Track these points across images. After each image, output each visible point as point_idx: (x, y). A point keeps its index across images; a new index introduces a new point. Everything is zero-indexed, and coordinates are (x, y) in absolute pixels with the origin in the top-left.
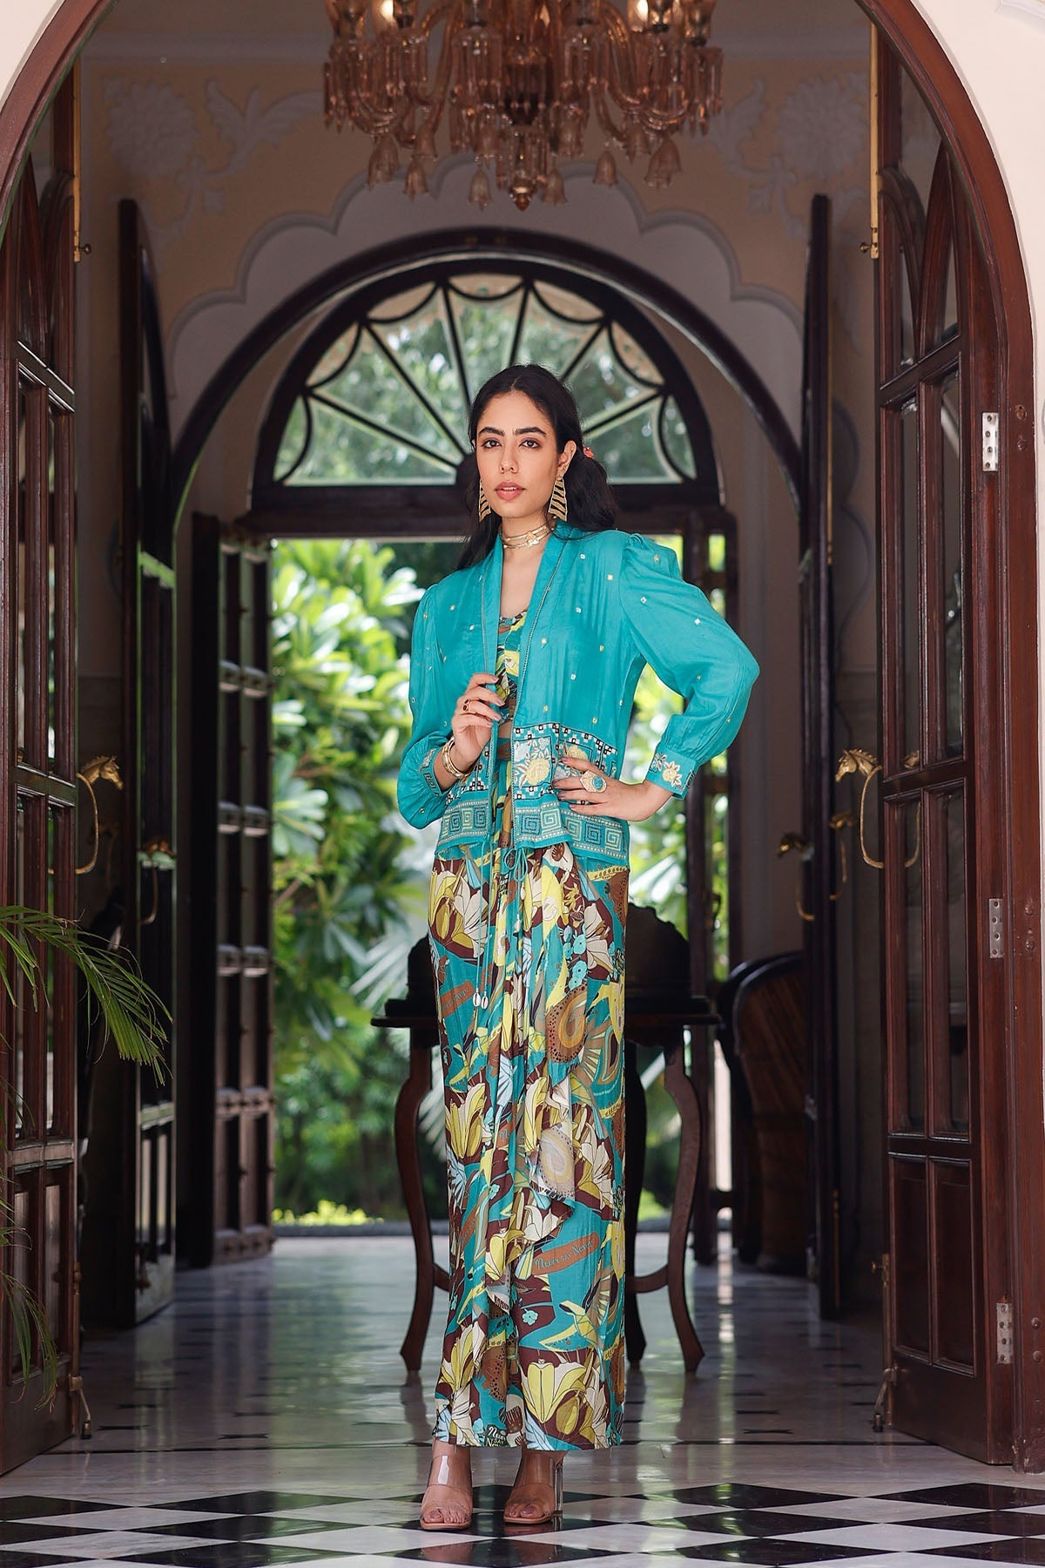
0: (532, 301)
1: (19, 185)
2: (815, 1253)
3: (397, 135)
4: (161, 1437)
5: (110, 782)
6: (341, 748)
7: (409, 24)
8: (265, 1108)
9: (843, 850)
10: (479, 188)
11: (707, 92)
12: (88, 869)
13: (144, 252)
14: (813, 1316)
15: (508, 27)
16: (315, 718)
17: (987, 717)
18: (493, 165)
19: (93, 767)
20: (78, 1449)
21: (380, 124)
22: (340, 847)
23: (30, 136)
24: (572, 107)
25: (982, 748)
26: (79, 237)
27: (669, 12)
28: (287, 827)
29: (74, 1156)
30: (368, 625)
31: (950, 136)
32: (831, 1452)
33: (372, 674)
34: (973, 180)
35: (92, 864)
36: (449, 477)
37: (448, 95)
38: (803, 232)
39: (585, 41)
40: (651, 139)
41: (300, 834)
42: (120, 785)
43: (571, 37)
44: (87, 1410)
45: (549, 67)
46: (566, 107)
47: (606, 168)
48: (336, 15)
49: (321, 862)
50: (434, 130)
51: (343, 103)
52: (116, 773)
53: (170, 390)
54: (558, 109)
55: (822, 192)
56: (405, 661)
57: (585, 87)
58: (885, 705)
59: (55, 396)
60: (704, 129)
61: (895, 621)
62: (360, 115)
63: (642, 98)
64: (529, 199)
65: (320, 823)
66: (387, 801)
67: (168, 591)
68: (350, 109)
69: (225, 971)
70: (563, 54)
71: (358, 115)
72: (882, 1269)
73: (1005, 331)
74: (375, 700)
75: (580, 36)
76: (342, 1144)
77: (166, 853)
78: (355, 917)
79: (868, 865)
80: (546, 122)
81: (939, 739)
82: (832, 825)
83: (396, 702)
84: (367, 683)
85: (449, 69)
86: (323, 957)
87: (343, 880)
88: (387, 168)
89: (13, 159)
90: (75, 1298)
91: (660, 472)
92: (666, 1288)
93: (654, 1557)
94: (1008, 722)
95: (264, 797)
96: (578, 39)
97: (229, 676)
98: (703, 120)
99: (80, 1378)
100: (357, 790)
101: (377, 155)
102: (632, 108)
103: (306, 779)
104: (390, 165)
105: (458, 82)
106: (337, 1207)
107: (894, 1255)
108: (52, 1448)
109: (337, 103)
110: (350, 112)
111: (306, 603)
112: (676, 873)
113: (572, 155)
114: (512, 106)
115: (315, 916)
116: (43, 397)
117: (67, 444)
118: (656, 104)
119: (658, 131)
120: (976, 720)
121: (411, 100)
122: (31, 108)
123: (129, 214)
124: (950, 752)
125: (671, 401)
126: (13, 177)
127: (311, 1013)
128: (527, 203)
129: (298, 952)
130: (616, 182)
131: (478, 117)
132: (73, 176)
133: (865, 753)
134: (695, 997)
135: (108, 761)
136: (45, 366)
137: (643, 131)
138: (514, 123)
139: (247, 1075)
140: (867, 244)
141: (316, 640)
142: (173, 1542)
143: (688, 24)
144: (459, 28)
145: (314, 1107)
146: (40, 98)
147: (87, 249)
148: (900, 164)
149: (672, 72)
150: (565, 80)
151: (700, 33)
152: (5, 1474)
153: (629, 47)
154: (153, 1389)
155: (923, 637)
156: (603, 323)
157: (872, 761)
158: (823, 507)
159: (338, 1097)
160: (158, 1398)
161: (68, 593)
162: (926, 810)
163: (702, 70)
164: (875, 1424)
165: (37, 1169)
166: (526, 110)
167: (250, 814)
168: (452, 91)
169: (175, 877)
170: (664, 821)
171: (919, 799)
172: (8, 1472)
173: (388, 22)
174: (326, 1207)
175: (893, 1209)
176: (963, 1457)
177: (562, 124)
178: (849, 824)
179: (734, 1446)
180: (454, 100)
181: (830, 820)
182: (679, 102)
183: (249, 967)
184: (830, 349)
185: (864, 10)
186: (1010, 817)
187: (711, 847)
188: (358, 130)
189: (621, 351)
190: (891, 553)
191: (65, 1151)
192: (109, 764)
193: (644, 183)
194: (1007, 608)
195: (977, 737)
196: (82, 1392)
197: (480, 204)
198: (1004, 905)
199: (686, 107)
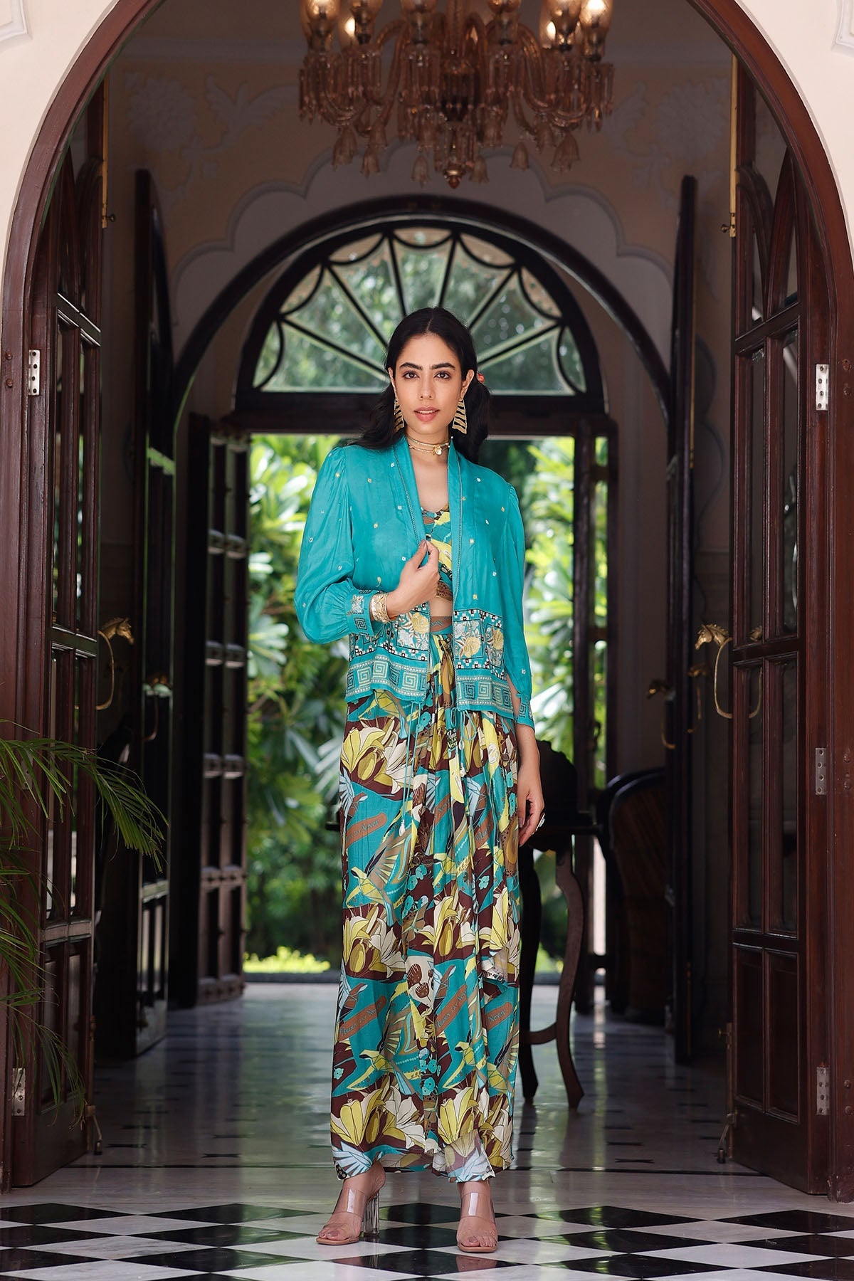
0: (459, 250)
1: (61, 170)
2: (671, 1011)
3: (356, 127)
4: (154, 1152)
5: (124, 638)
7: (367, 41)
8: (239, 882)
9: (699, 693)
10: (420, 169)
11: (601, 98)
12: (105, 706)
13: (155, 212)
14: (670, 1061)
15: (445, 44)
16: (280, 568)
17: (816, 605)
18: (432, 153)
19: (110, 626)
20: (91, 1164)
21: (343, 119)
22: (298, 670)
23: (70, 133)
24: (495, 109)
25: (811, 628)
26: (107, 209)
27: (572, 35)
28: (255, 653)
29: (92, 932)
31: (795, 146)
32: (685, 1181)
34: (811, 179)
35: (109, 703)
37: (397, 96)
38: (673, 204)
39: (506, 57)
40: (557, 133)
41: (268, 660)
42: (132, 641)
43: (494, 54)
44: (99, 1132)
45: (477, 76)
46: (489, 108)
47: (520, 156)
48: (309, 30)
49: (284, 682)
50: (385, 123)
51: (314, 102)
52: (129, 631)
53: (174, 319)
54: (483, 109)
55: (690, 174)
57: (505, 94)
58: (736, 589)
59: (85, 335)
60: (598, 126)
61: (744, 524)
62: (328, 111)
63: (550, 102)
64: (459, 180)
65: (282, 651)
67: (170, 477)
68: (320, 106)
69: (209, 774)
70: (489, 67)
71: (326, 111)
72: (726, 1035)
73: (835, 300)
75: (502, 53)
76: (296, 896)
77: (165, 685)
78: (310, 725)
79: (721, 716)
80: (474, 119)
81: (778, 619)
82: (690, 674)
85: (398, 76)
86: (283, 756)
87: (300, 696)
88: (348, 154)
89: (56, 151)
90: (91, 1043)
91: (558, 387)
92: (554, 1042)
93: (543, 1268)
94: (833, 609)
95: (241, 636)
96: (501, 55)
97: (216, 541)
98: (598, 120)
99: (95, 1106)
101: (340, 143)
102: (541, 110)
103: (272, 616)
104: (350, 151)
105: (405, 87)
106: (292, 951)
107: (736, 1024)
108: (71, 1162)
109: (310, 102)
110: (319, 109)
111: (273, 476)
112: (563, 696)
113: (495, 147)
114: (447, 106)
115: (280, 723)
116: (77, 336)
117: (94, 372)
118: (560, 107)
119: (562, 127)
120: (808, 605)
121: (368, 100)
122: (71, 110)
123: (143, 181)
124: (786, 630)
125: (567, 331)
126: (56, 164)
127: (271, 801)
128: (458, 183)
129: (265, 752)
130: (528, 167)
131: (420, 115)
132: (102, 161)
133: (719, 628)
134: (580, 812)
135: (122, 622)
136: (78, 311)
137: (550, 128)
138: (448, 120)
139: (225, 856)
140: (726, 227)
141: (281, 505)
142: (167, 1246)
143: (587, 44)
144: (407, 45)
145: (276, 869)
146: (78, 103)
147: (112, 218)
148: (753, 163)
149: (574, 82)
150: (490, 87)
151: (596, 51)
152: (34, 1184)
153: (541, 62)
154: (149, 1112)
155: (766, 539)
156: (515, 269)
157: (724, 634)
158: (686, 422)
159: (294, 861)
160: (153, 1120)
161: (93, 488)
162: (767, 674)
163: (597, 81)
164: (719, 1155)
165: (63, 943)
166: (458, 110)
167: (231, 650)
168: (400, 94)
169: (171, 703)
170: (555, 655)
171: (761, 665)
172: (37, 1183)
173: (351, 38)
174: (283, 952)
175: (736, 988)
176: (788, 1187)
177: (486, 122)
178: (704, 673)
179: (604, 1173)
180: (401, 100)
181: (689, 670)
182: (579, 106)
183: (229, 771)
184: (695, 298)
185: (728, 45)
186: (833, 684)
187: (593, 676)
188: (325, 122)
189: (529, 290)
190: (742, 470)
191: (84, 929)
192: (124, 624)
193: (550, 168)
194: (833, 519)
195: (808, 619)
196: (95, 1118)
197: (422, 185)
198: (827, 754)
199: (584, 109)
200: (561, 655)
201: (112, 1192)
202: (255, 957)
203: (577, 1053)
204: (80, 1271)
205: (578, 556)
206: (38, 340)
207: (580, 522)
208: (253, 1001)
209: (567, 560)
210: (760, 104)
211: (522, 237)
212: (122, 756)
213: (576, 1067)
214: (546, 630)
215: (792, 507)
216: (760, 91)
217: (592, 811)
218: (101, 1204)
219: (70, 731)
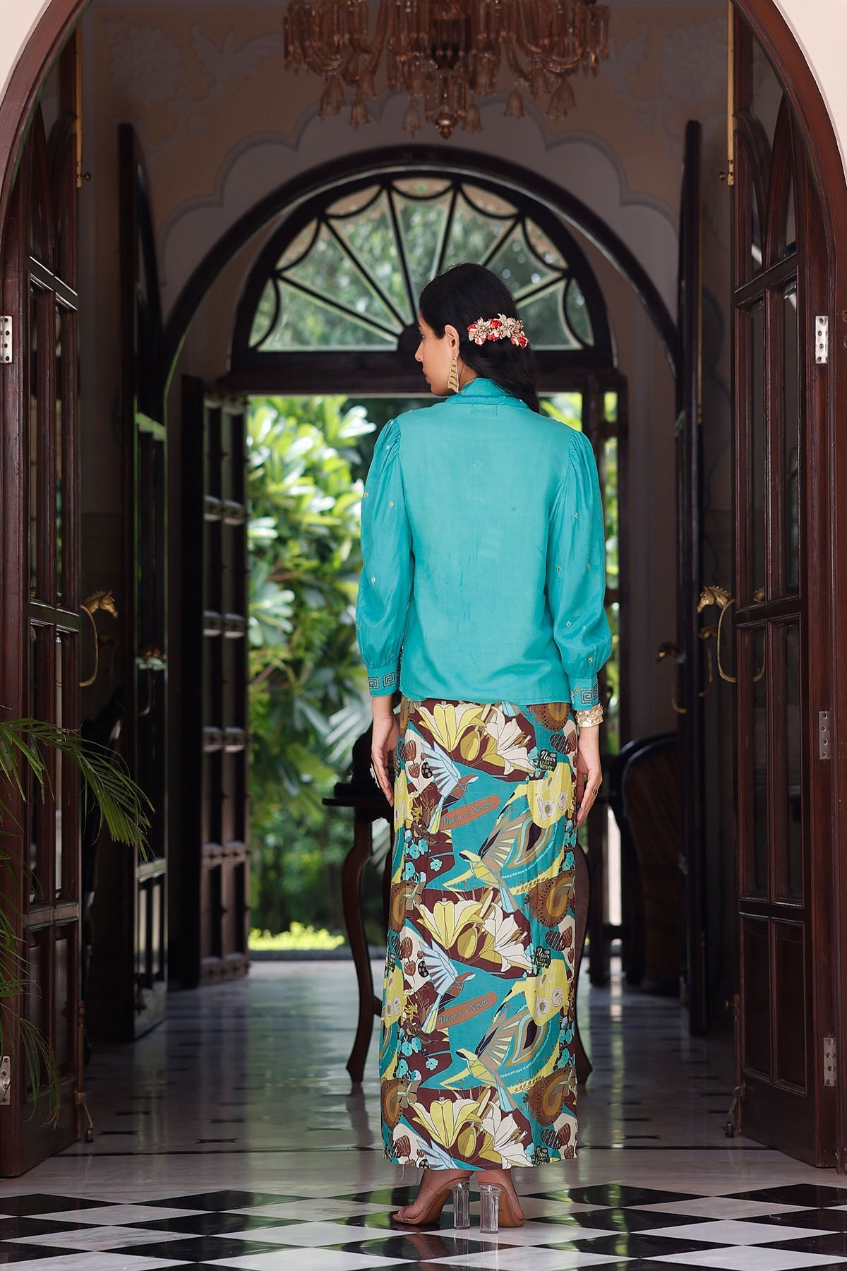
0: (460, 201)
1: (30, 129)
2: (686, 981)
3: (344, 77)
4: (156, 1139)
5: (107, 612)
6: (307, 557)
8: (242, 858)
9: (710, 656)
10: (411, 120)
11: (597, 42)
12: (90, 682)
13: (140, 168)
14: (685, 1033)
16: (285, 532)
17: (818, 564)
18: (422, 102)
19: (93, 601)
20: (83, 1152)
21: (330, 68)
22: (306, 638)
23: (39, 89)
24: (487, 55)
25: (814, 589)
26: (81, 167)
28: (261, 622)
29: (79, 914)
30: (329, 454)
31: (790, 91)
32: (690, 1156)
33: (332, 496)
34: (808, 126)
35: (93, 679)
36: (392, 344)
37: (385, 43)
38: (679, 149)
40: (552, 80)
41: (274, 628)
42: (115, 614)
44: (90, 1119)
45: (468, 21)
46: (481, 55)
47: (515, 103)
49: (291, 650)
50: (374, 72)
51: (299, 51)
52: (112, 605)
53: (161, 279)
54: (475, 56)
55: (694, 118)
56: (359, 485)
57: (496, 39)
58: (738, 550)
59: (61, 299)
60: (595, 71)
61: (746, 482)
62: (314, 60)
63: (543, 48)
64: (451, 130)
65: (288, 619)
66: (346, 600)
67: (160, 443)
68: (305, 55)
69: (209, 748)
70: (479, 12)
71: (311, 60)
72: (733, 1006)
73: (834, 249)
74: (334, 517)
76: (312, 869)
77: (158, 658)
78: (320, 694)
79: (726, 680)
80: (466, 66)
81: (780, 580)
82: (701, 636)
83: (352, 517)
84: (328, 503)
85: (385, 23)
86: (293, 727)
87: (309, 664)
88: (335, 104)
89: (25, 108)
90: (80, 1029)
91: (565, 341)
94: (835, 568)
95: (241, 604)
97: (212, 508)
98: (595, 65)
99: (84, 1094)
100: (321, 591)
101: (327, 94)
102: (535, 56)
103: (277, 582)
104: (337, 102)
105: (393, 35)
106: (306, 927)
107: (743, 995)
108: (60, 1151)
109: (294, 51)
110: (305, 58)
111: (278, 437)
113: (487, 94)
114: (437, 54)
115: (288, 693)
116: (51, 298)
117: (72, 336)
118: (555, 52)
119: (557, 73)
120: (810, 565)
121: (354, 49)
122: (40, 66)
123: (127, 139)
124: (790, 590)
125: (574, 282)
126: (25, 123)
127: (282, 772)
128: (450, 133)
129: (273, 723)
130: (523, 114)
131: (410, 62)
132: (76, 117)
133: (721, 589)
135: (106, 595)
136: (52, 275)
137: (544, 74)
138: (439, 67)
139: (227, 832)
140: (725, 173)
141: (286, 468)
142: (154, 1236)
145: (290, 841)
147: (87, 177)
148: (751, 108)
149: (568, 26)
150: (481, 33)
152: (22, 1174)
153: (534, 5)
154: (150, 1098)
155: (767, 497)
156: (519, 219)
157: (727, 595)
158: (694, 377)
159: (310, 833)
160: (154, 1104)
161: (72, 457)
162: (770, 636)
163: (593, 24)
164: (727, 1131)
165: (48, 927)
166: (449, 57)
167: (230, 620)
168: (389, 42)
169: (166, 675)
171: (765, 628)
172: (25, 1173)
174: (296, 927)
175: (742, 958)
176: (795, 1160)
177: (478, 68)
179: (622, 1150)
180: (390, 48)
181: (699, 632)
182: (574, 50)
183: (229, 744)
184: (701, 247)
186: (836, 645)
188: (310, 71)
189: (533, 241)
190: (743, 426)
191: (72, 911)
192: (107, 597)
193: (546, 116)
194: (834, 476)
195: (810, 581)
196: (85, 1105)
197: (413, 133)
198: (831, 717)
199: (580, 54)
201: (102, 1182)
202: (265, 933)
204: (64, 1264)
206: (10, 306)
208: (262, 981)
210: (756, 49)
211: (522, 187)
212: (113, 733)
216: (756, 37)
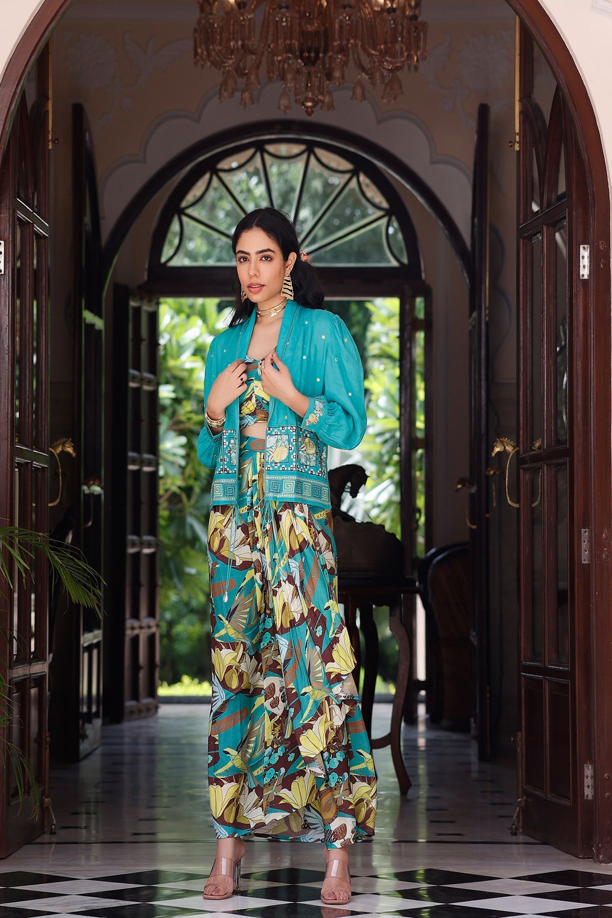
0: (313, 159)
1: (18, 108)
2: (475, 722)
3: (236, 71)
4: (94, 832)
5: (68, 453)
6: (196, 413)
7: (244, 7)
8: (154, 630)
9: (494, 488)
10: (284, 102)
11: (418, 48)
12: (56, 503)
13: (87, 135)
14: (474, 759)
15: (302, 8)
16: (181, 395)
17: (581, 423)
18: (293, 89)
19: (58, 444)
20: (49, 841)
21: (227, 65)
22: (195, 471)
23: (25, 78)
24: (339, 56)
25: (578, 441)
26: (52, 135)
28: (166, 460)
29: (47, 670)
31: (563, 83)
32: (486, 848)
34: (575, 108)
35: (58, 501)
37: (267, 47)
38: (472, 124)
39: (347, 18)
40: (385, 74)
41: (173, 463)
42: (74, 455)
43: (339, 16)
44: (54, 818)
45: (326, 31)
46: (335, 56)
47: (359, 91)
48: (201, 1)
49: (184, 480)
50: (258, 67)
51: (205, 53)
52: (72, 448)
53: (101, 214)
54: (330, 57)
55: (485, 102)
57: (347, 45)
58: (521, 412)
59: (37, 228)
60: (416, 68)
61: (527, 363)
62: (215, 59)
63: (380, 51)
64: (313, 109)
65: (183, 457)
67: (100, 331)
68: (209, 55)
69: (131, 551)
70: (335, 26)
71: (213, 59)
72: (517, 741)
73: (593, 198)
75: (345, 15)
77: (98, 486)
79: (511, 506)
80: (324, 64)
81: (552, 434)
82: (487, 473)
85: (267, 33)
86: (184, 536)
87: (197, 490)
88: (230, 91)
89: (15, 93)
90: (47, 752)
91: (389, 261)
92: (389, 746)
94: (594, 426)
95: (154, 447)
96: (344, 17)
97: (134, 378)
98: (416, 64)
99: (50, 799)
101: (224, 83)
102: (374, 57)
103: (175, 430)
104: (232, 89)
105: (273, 41)
106: (193, 680)
107: (524, 733)
108: (33, 840)
109: (202, 53)
110: (209, 58)
111: (174, 327)
112: (392, 488)
113: (340, 84)
114: (304, 55)
115: (181, 511)
116: (31, 229)
117: (44, 256)
118: (388, 55)
119: (390, 69)
120: (575, 423)
121: (245, 51)
122: (25, 63)
123: (78, 112)
124: (559, 442)
125: (394, 219)
126: (15, 103)
128: (312, 112)
129: (171, 532)
130: (365, 99)
131: (284, 61)
132: (48, 99)
133: (509, 440)
134: (407, 577)
135: (67, 441)
136: (32, 211)
137: (380, 70)
138: (305, 64)
139: (143, 611)
140: (512, 143)
141: (181, 349)
142: (106, 902)
143: (407, 7)
144: (273, 9)
145: (180, 617)
146: (30, 57)
147: (56, 142)
148: (532, 96)
149: (398, 36)
150: (335, 41)
151: (415, 12)
152: (6, 857)
153: (373, 20)
154: (89, 802)
155: (543, 374)
156: (354, 173)
157: (513, 445)
158: (483, 286)
159: (193, 611)
160: (92, 808)
161: (44, 342)
162: (545, 475)
163: (415, 34)
164: (512, 830)
165: (25, 679)
166: (313, 58)
167: (146, 459)
168: (269, 46)
169: (103, 497)
170: (386, 458)
171: (541, 468)
172: (9, 855)
173: (232, 5)
174: (186, 679)
175: (523, 706)
176: (564, 853)
177: (333, 65)
178: (497, 473)
179: (426, 844)
180: (269, 50)
181: (486, 470)
182: (402, 53)
183: (145, 548)
184: (489, 194)
185: (513, 9)
186: (594, 482)
187: (415, 474)
188: (213, 67)
189: (364, 188)
190: (525, 323)
191: (41, 668)
192: (68, 442)
193: (381, 100)
194: (594, 360)
195: (575, 434)
196: (50, 808)
197: (285, 113)
198: (590, 533)
199: (406, 56)
200: (390, 458)
201: (63, 862)
202: (165, 684)
203: (405, 754)
205: (403, 386)
206: (2, 233)
207: (405, 359)
208: (164, 718)
209: (395, 388)
210: (536, 51)
211: (359, 150)
212: (67, 539)
213: (406, 765)
214: (379, 440)
215: (562, 348)
216: (536, 42)
217: (415, 575)
218: (57, 871)
219: (29, 522)
